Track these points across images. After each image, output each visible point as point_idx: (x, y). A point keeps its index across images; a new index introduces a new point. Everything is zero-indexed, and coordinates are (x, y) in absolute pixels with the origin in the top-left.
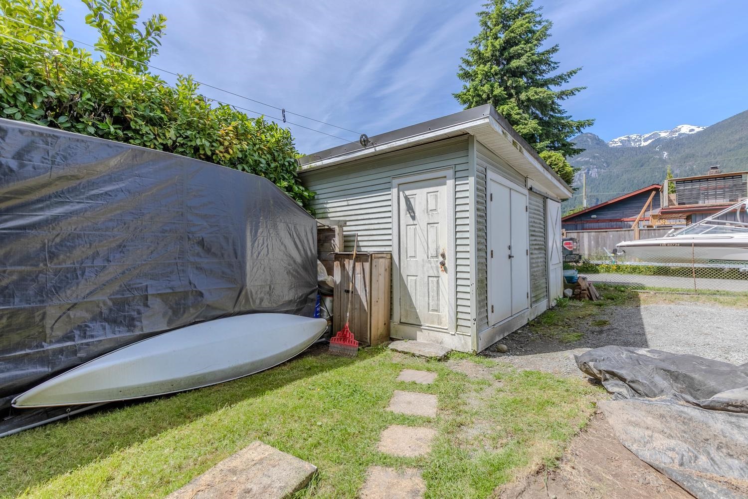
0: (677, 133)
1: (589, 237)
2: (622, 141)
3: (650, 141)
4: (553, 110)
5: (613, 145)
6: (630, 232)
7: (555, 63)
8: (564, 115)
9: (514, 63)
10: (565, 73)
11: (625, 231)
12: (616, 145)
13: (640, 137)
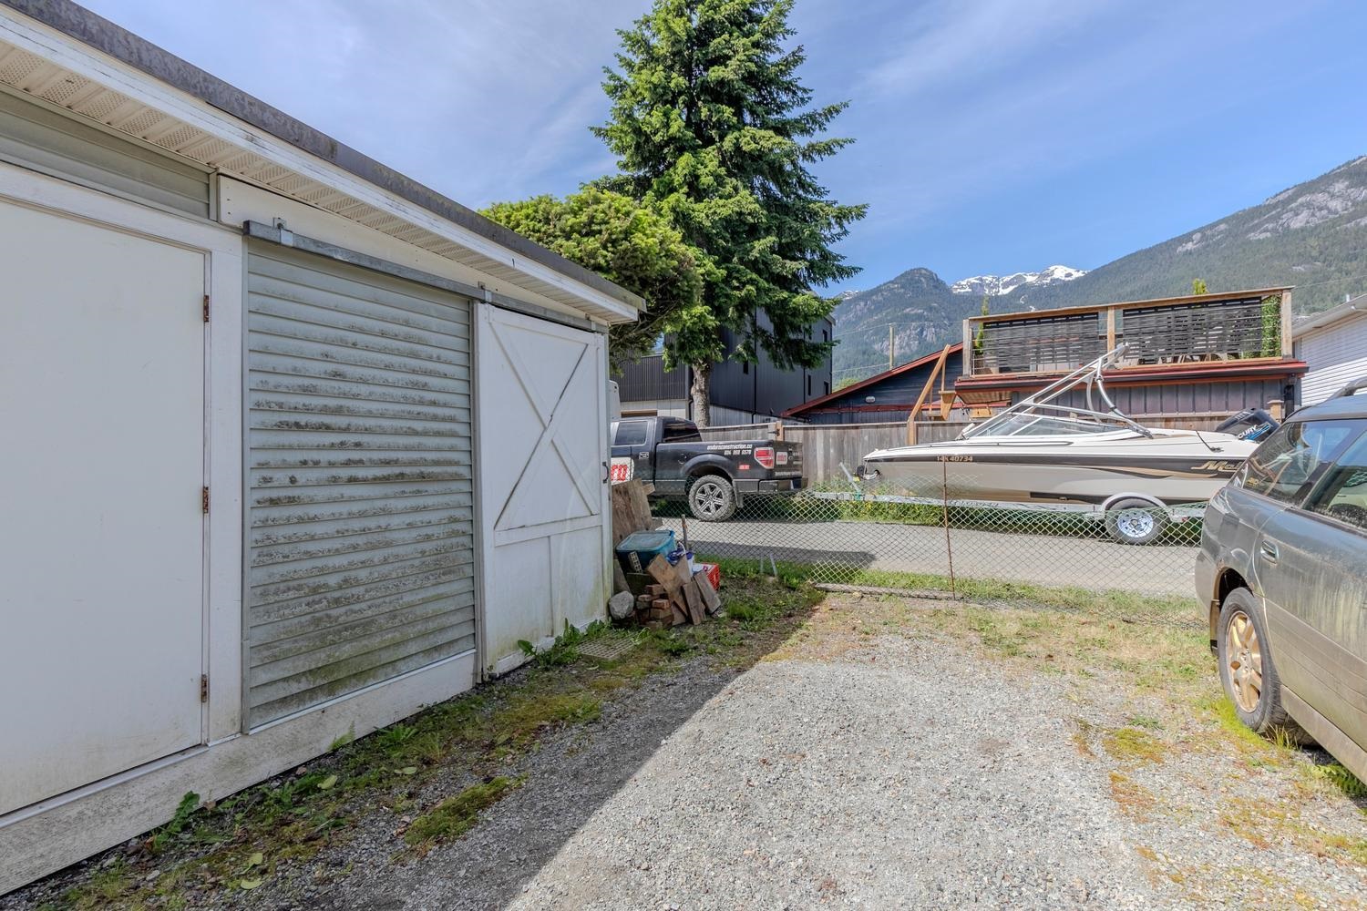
0: (1049, 278)
1: (826, 439)
2: (971, 286)
3: (1011, 288)
4: (802, 185)
5: (959, 290)
6: (901, 429)
7: (805, 91)
8: (825, 198)
9: (716, 73)
10: (820, 111)
11: (892, 426)
12: (962, 291)
13: (998, 280)
